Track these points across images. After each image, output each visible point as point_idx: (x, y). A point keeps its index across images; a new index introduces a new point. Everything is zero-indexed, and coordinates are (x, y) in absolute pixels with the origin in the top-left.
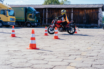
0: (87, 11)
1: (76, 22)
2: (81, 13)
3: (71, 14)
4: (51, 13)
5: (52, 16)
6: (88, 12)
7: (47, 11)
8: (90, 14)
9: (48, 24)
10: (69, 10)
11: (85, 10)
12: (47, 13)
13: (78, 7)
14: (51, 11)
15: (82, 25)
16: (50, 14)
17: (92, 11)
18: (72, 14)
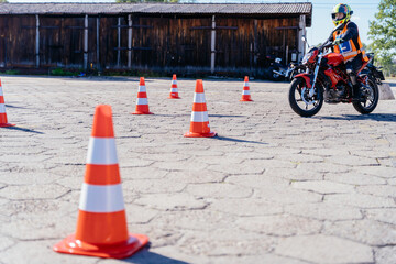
0: (262, 25)
1: (227, 60)
2: (242, 31)
3: (210, 35)
4: (145, 30)
5: (148, 40)
6: (265, 28)
7: (130, 24)
8: (271, 34)
9: (135, 67)
10: (204, 20)
11: (256, 21)
12: (130, 31)
13: (232, 12)
14: (145, 23)
15: (246, 70)
16: (139, 32)
17: (276, 25)
18: (213, 33)
